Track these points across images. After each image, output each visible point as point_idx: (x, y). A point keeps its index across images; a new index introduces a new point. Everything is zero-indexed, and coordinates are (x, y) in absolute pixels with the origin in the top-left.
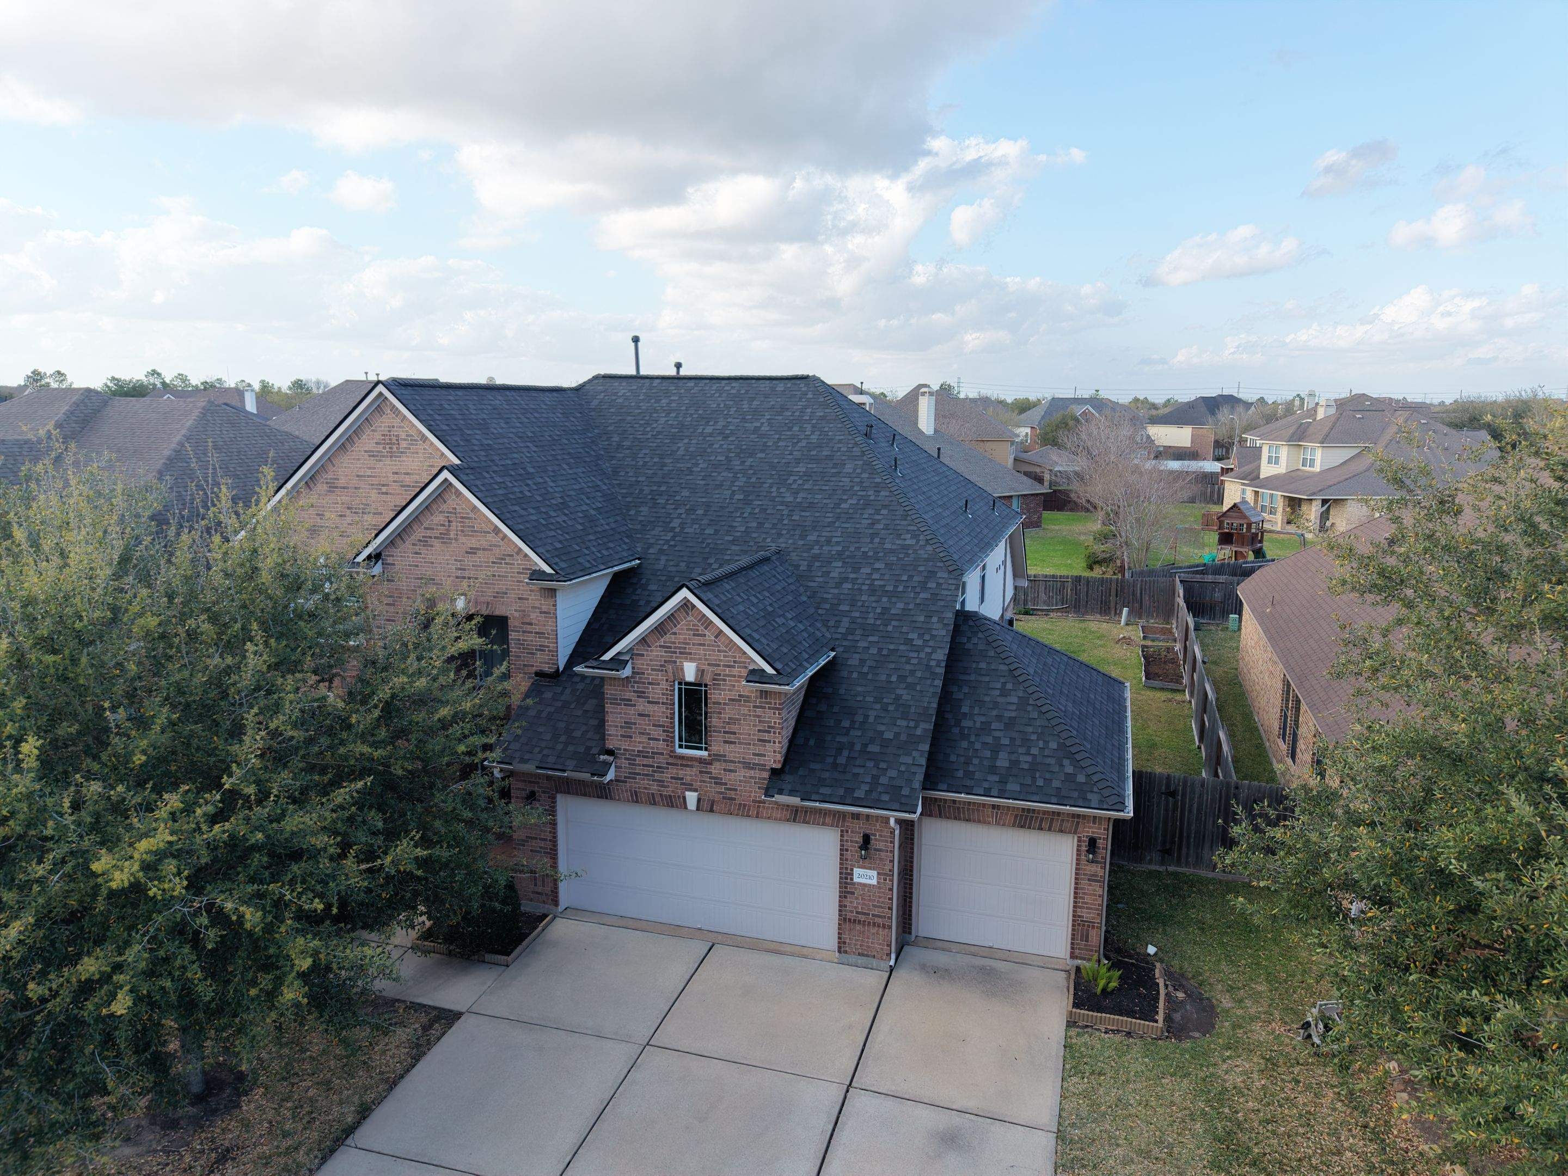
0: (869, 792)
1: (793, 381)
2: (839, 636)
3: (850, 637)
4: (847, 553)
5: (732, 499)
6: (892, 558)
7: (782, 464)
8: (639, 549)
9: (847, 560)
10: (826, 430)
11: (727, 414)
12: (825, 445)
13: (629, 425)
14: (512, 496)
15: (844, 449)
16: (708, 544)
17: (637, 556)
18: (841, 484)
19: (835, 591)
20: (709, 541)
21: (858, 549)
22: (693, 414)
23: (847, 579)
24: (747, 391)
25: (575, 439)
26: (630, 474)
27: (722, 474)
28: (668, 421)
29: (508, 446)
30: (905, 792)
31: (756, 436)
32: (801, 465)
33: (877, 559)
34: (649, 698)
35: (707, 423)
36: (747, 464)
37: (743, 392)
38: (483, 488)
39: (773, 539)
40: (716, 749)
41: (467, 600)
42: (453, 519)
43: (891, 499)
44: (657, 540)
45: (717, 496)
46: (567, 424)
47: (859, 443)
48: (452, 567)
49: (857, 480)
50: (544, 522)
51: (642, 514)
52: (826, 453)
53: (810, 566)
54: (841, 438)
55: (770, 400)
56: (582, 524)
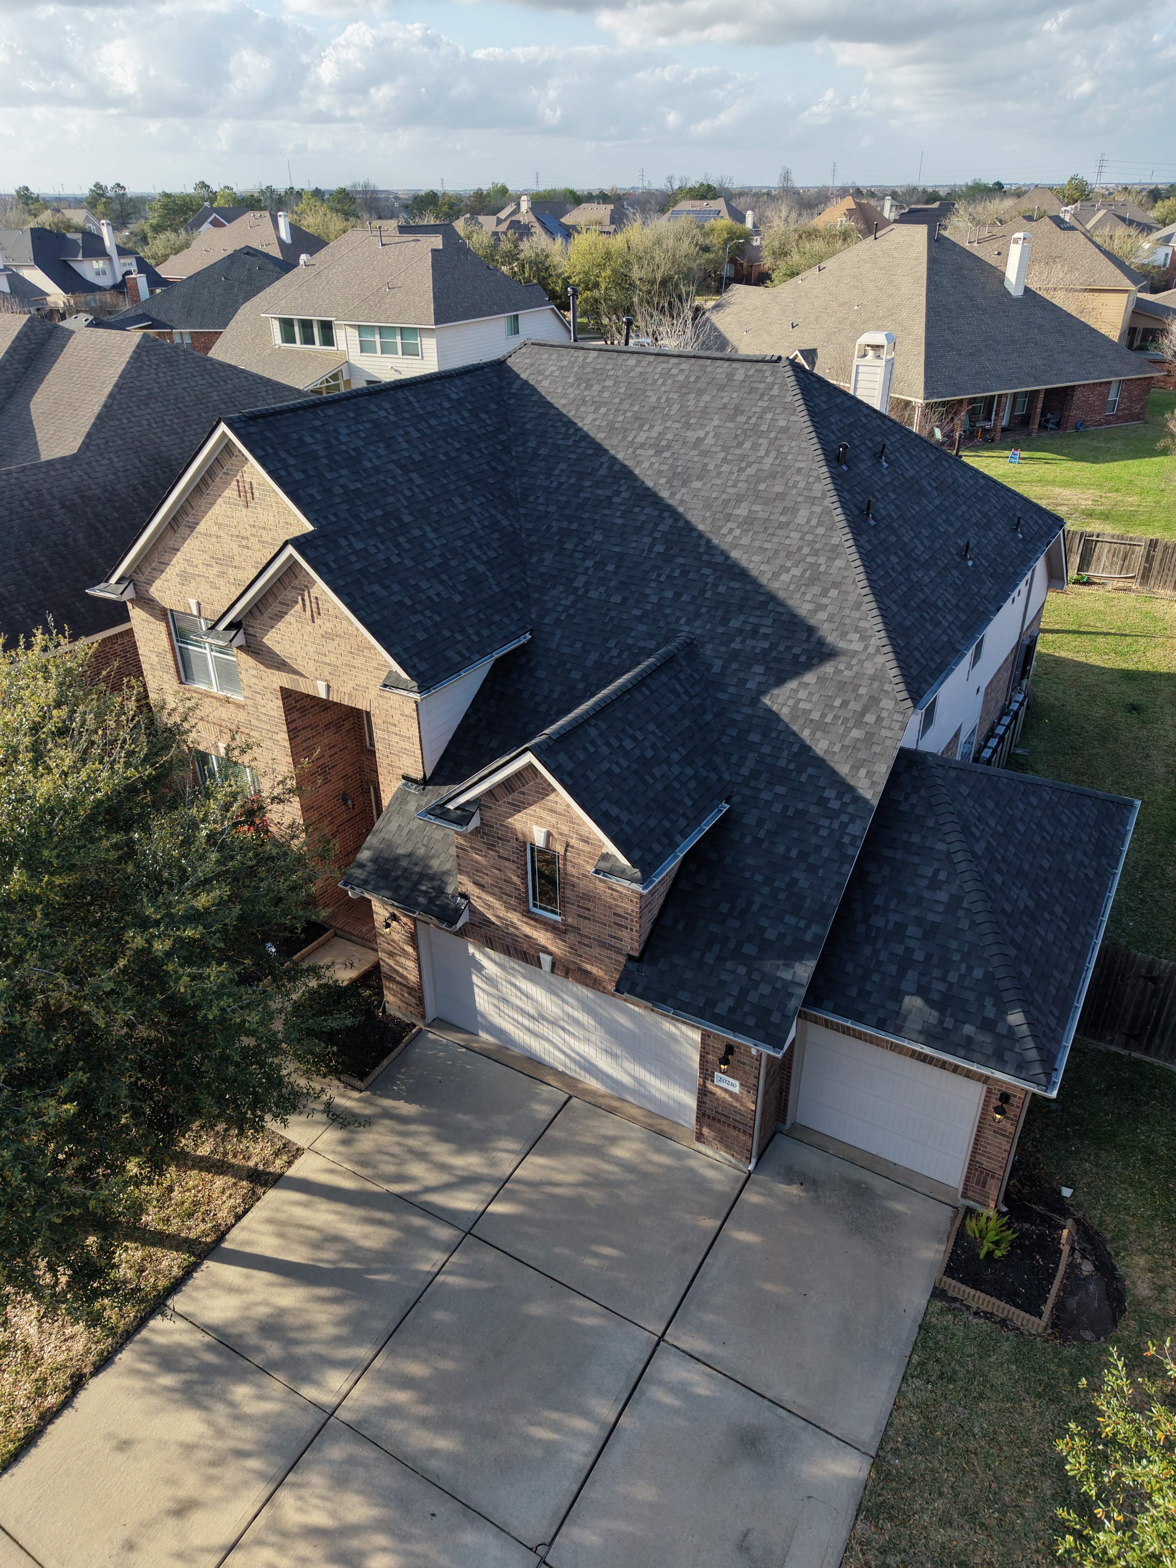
0: (732, 1010)
1: (759, 365)
2: (739, 780)
3: (753, 783)
4: (774, 654)
5: (650, 551)
6: (828, 668)
7: (720, 501)
8: (533, 616)
9: (772, 665)
10: (785, 450)
11: (667, 415)
12: (779, 475)
13: (550, 423)
14: (372, 570)
15: (802, 485)
16: (612, 618)
17: (530, 627)
18: (788, 542)
19: (748, 711)
20: (613, 614)
21: (789, 648)
22: (626, 411)
23: (764, 693)
24: (698, 378)
25: (480, 450)
26: (541, 500)
27: (646, 511)
28: (595, 420)
29: (383, 485)
30: (776, 1018)
31: (696, 453)
32: (744, 504)
33: (808, 666)
34: (498, 852)
35: (641, 426)
36: (678, 497)
37: (692, 379)
38: (334, 566)
39: (688, 620)
40: (570, 920)
41: (328, 687)
42: (306, 598)
43: (846, 573)
44: (556, 605)
45: (634, 545)
46: (473, 426)
47: (823, 476)
48: (311, 649)
49: (809, 537)
50: (408, 602)
51: (545, 563)
52: (778, 489)
53: (724, 668)
54: (802, 465)
55: (723, 394)
56: (461, 593)
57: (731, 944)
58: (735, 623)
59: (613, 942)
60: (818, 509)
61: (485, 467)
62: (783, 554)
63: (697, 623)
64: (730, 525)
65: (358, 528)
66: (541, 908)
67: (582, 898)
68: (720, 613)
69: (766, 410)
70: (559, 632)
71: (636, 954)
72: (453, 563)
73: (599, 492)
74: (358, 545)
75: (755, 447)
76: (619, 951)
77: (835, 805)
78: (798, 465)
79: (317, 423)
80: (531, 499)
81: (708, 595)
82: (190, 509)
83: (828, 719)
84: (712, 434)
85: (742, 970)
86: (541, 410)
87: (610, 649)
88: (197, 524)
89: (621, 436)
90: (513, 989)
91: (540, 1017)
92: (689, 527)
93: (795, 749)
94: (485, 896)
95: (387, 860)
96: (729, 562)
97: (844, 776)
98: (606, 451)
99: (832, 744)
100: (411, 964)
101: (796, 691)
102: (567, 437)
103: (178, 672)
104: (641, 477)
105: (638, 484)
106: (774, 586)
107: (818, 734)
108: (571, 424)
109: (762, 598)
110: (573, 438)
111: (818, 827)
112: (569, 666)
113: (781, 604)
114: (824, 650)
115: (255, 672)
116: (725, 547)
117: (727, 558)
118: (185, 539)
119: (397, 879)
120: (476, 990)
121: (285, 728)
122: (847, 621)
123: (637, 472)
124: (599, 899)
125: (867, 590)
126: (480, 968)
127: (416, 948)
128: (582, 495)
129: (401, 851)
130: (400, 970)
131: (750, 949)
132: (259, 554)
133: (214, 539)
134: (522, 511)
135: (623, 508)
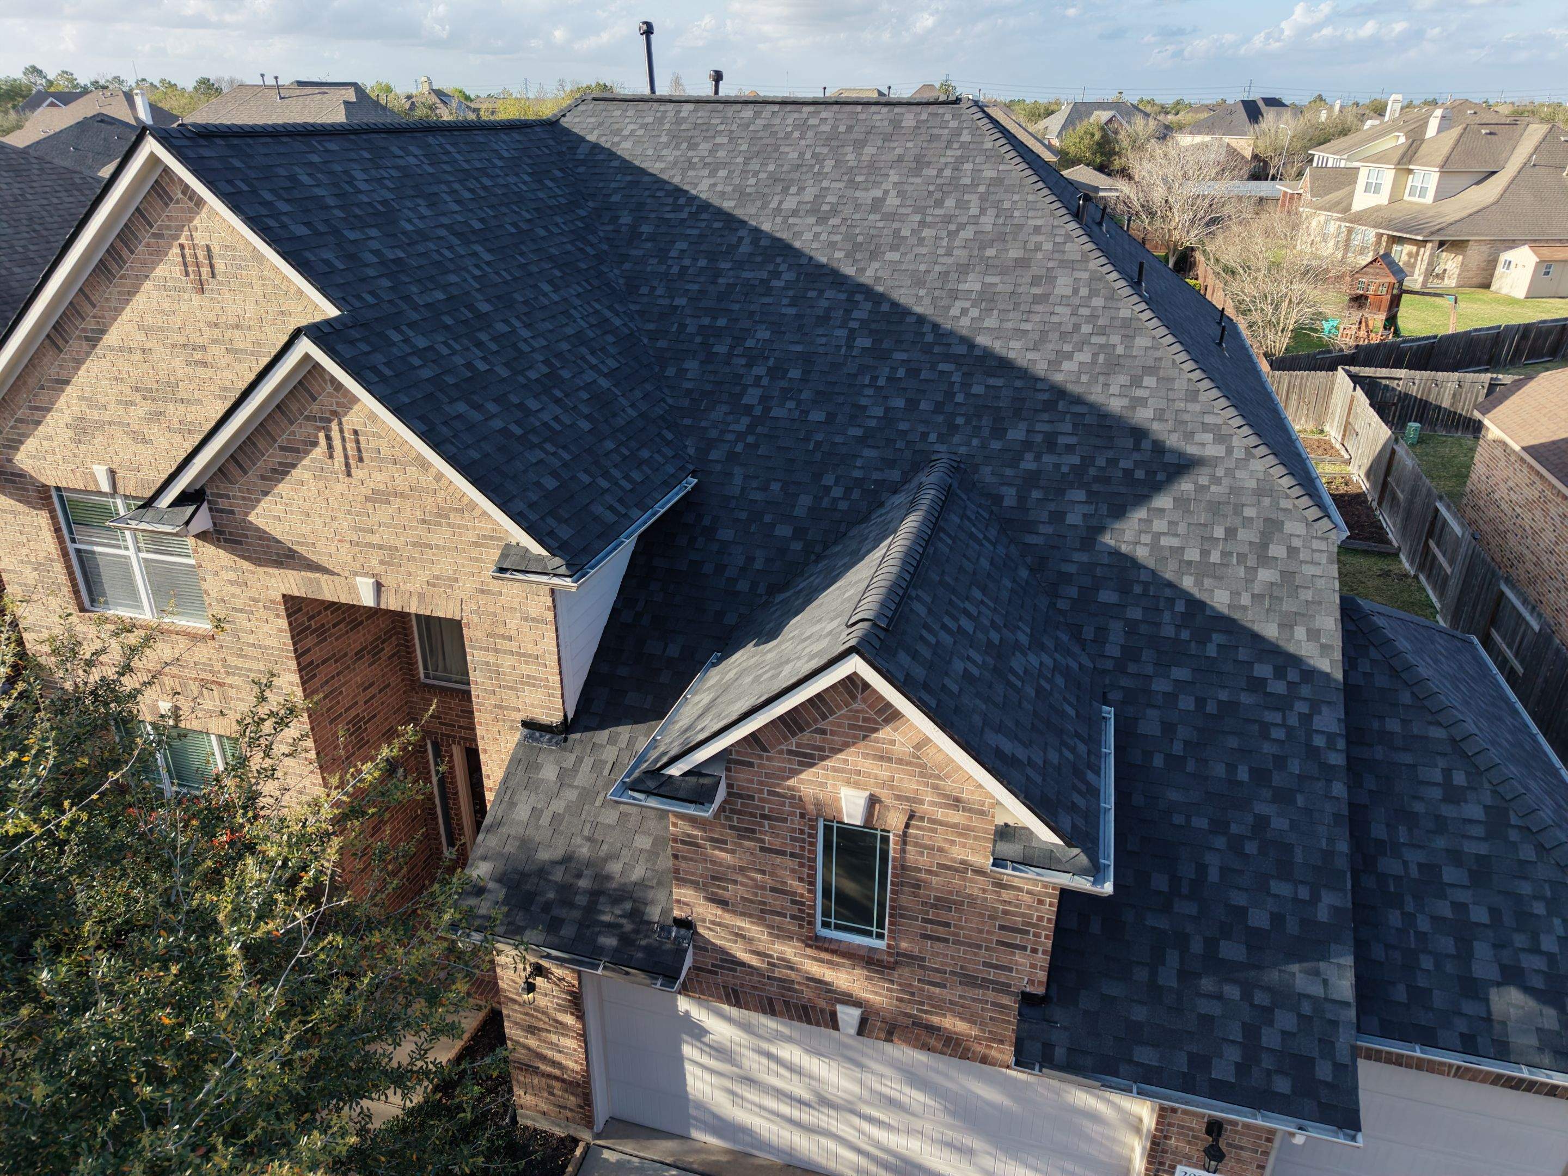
0: (1242, 1069)
1: (932, 108)
2: (1109, 665)
3: (1132, 668)
4: (1092, 471)
5: (850, 347)
6: (1185, 486)
7: (933, 275)
8: (691, 451)
9: (1095, 487)
10: (1006, 205)
11: (819, 173)
12: (1009, 237)
13: (647, 193)
14: (450, 380)
15: (1048, 246)
16: (818, 444)
17: (691, 467)
18: (1055, 319)
19: (1084, 557)
20: (819, 437)
21: (1113, 462)
22: (756, 174)
23: (1102, 529)
24: (850, 129)
25: (557, 225)
26: (659, 292)
27: (827, 295)
28: (715, 185)
29: (437, 257)
30: (1324, 1071)
31: (878, 217)
32: (971, 277)
33: (1155, 487)
34: (763, 841)
35: (785, 190)
36: (870, 273)
37: (842, 129)
38: (387, 372)
39: (940, 436)
40: (904, 945)
41: (379, 586)
42: (335, 434)
43: (1158, 354)
44: (723, 432)
45: (823, 340)
46: (541, 194)
47: (1075, 234)
48: (344, 524)
49: (1084, 311)
50: (518, 431)
51: (689, 376)
52: (1014, 253)
53: (1022, 499)
54: (1039, 222)
55: (893, 145)
56: (588, 417)
57: (1197, 946)
58: (1017, 433)
59: (992, 974)
60: (1085, 275)
61: (569, 247)
62: (1054, 336)
63: (956, 439)
64: (959, 304)
65: (415, 316)
66: (838, 927)
67: (934, 906)
68: (986, 421)
69: (960, 160)
70: (738, 471)
71: (1040, 991)
72: (566, 374)
73: (746, 275)
74: (421, 343)
75: (962, 205)
76: (1003, 988)
77: (1279, 687)
78: (1032, 222)
79: (315, 159)
80: (644, 290)
81: (959, 398)
82: (87, 308)
83: (1215, 557)
84: (893, 193)
85: (1232, 992)
86: (629, 178)
87: (827, 489)
88: (103, 332)
89: (759, 204)
90: (764, 1060)
91: (824, 1102)
92: (899, 312)
93: (1180, 607)
94: (728, 919)
95: (524, 875)
96: (977, 352)
97: (1274, 640)
98: (744, 223)
99: (1235, 594)
100: (571, 1043)
101: (1149, 521)
102: (677, 209)
103: (76, 592)
104: (807, 251)
105: (804, 261)
106: (1058, 378)
107: (1207, 582)
108: (678, 192)
109: (1045, 396)
110: (687, 209)
111: (1265, 728)
112: (768, 518)
113: (1078, 400)
114: (1168, 458)
115: (232, 576)
116: (964, 332)
117: (971, 345)
118: (79, 363)
119: (547, 907)
120: (688, 1067)
121: (293, 664)
122: (1186, 417)
123: (797, 244)
124: (972, 903)
125: (1198, 374)
126: (698, 1032)
127: (580, 1017)
128: (721, 280)
129: (544, 855)
130: (549, 1053)
131: (1232, 951)
132: (228, 375)
133: (137, 357)
134: (633, 307)
135: (791, 293)
